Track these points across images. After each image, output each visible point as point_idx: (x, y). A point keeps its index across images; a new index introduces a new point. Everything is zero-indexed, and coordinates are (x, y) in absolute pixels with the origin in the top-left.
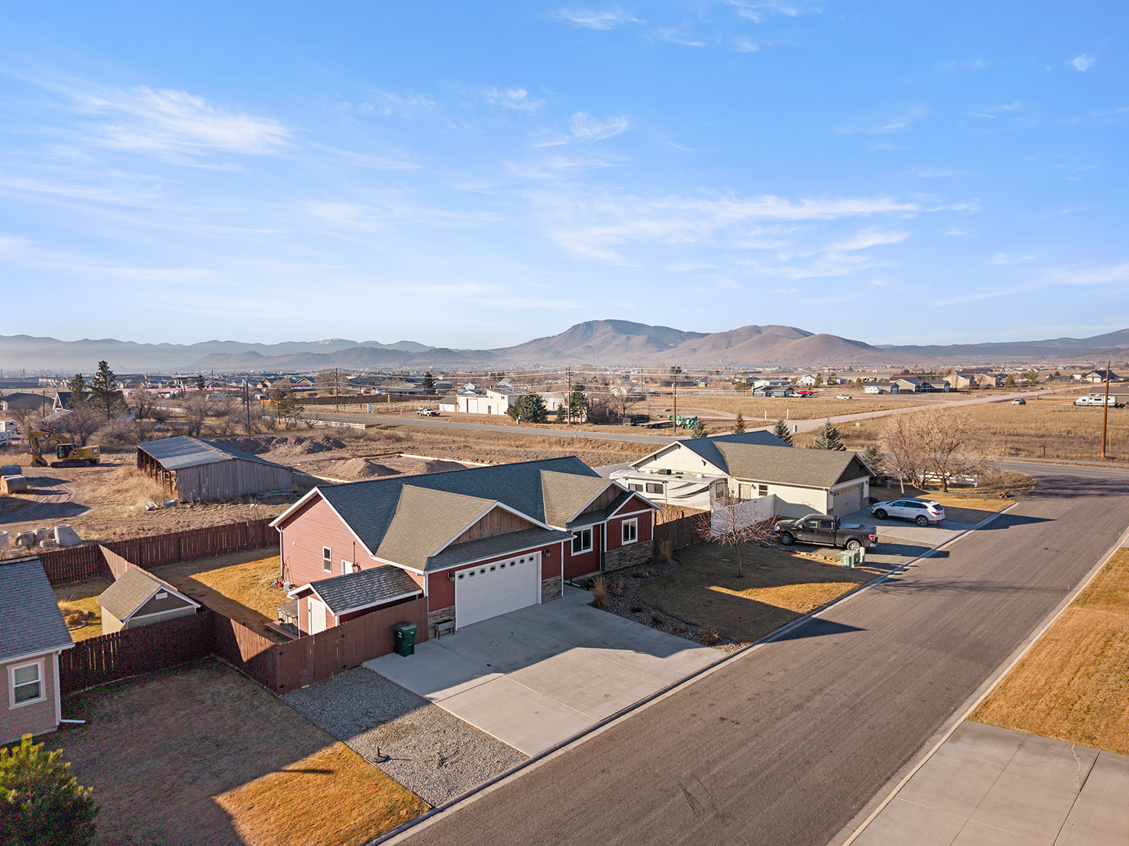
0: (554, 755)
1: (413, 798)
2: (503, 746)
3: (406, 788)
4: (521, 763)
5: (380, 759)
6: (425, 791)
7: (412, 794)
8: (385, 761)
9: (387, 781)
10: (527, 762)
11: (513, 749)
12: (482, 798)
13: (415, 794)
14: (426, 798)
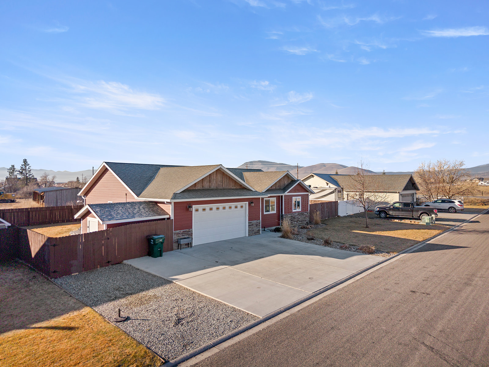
0: (281, 316)
1: (145, 352)
2: (234, 310)
3: (140, 343)
4: (253, 322)
5: (120, 319)
6: (160, 346)
7: (145, 348)
8: (124, 321)
9: (123, 337)
10: (258, 322)
11: (243, 312)
12: (219, 353)
13: (149, 348)
14: (160, 353)
